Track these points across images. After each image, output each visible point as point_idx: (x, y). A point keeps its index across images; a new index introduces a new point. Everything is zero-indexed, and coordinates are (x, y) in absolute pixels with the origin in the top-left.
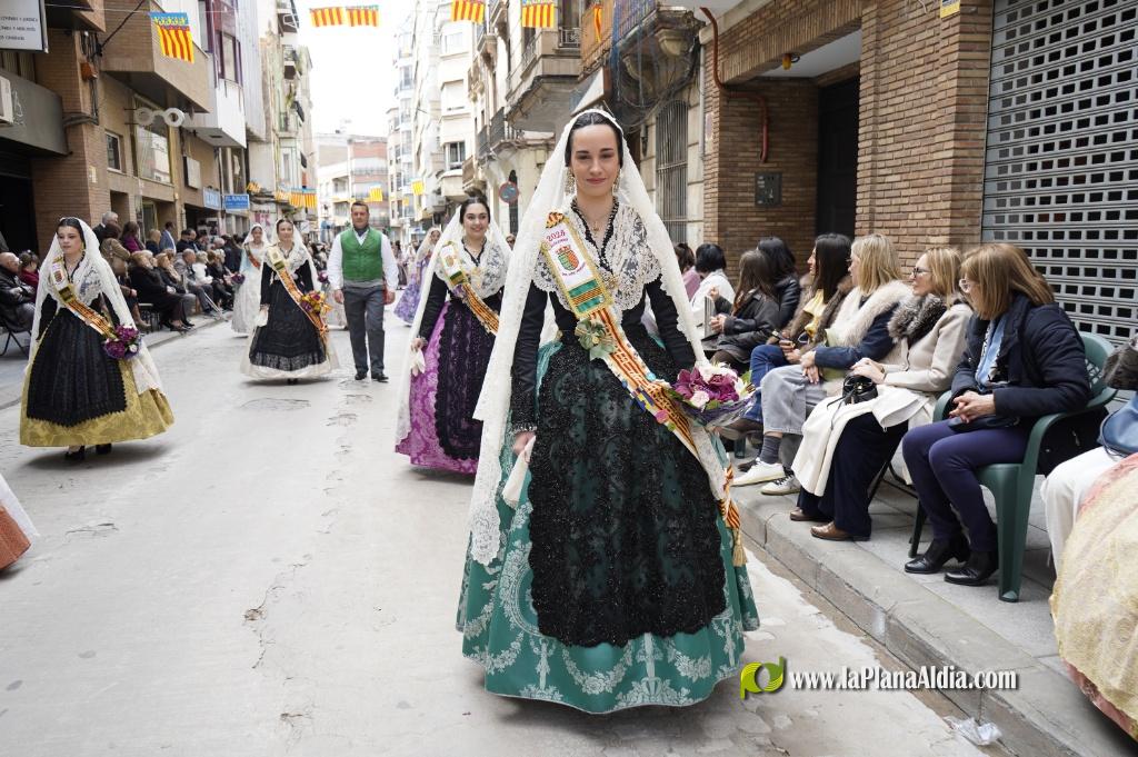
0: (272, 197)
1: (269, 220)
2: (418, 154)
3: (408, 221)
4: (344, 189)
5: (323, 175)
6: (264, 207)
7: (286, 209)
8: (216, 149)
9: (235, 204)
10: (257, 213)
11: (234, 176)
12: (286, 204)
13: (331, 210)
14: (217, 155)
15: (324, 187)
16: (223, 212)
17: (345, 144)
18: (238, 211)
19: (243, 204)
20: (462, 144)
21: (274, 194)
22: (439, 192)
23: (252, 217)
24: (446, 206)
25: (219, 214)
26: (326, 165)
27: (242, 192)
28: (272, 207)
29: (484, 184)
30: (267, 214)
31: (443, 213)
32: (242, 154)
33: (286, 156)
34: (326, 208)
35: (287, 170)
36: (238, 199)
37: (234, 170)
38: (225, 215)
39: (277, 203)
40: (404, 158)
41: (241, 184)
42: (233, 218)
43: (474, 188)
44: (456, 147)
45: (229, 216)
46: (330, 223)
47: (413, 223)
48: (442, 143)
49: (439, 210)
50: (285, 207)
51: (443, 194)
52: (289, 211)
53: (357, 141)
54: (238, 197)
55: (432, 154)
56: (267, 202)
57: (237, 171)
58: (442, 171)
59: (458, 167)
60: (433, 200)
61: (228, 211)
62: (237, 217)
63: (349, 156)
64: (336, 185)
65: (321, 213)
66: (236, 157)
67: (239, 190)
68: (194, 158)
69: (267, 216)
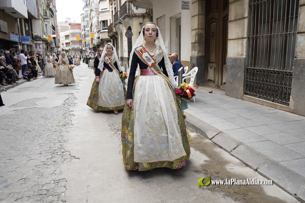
2: (91, 27)
3: (88, 48)
4: (68, 39)
5: (62, 35)
6: (38, 42)
10: (36, 44)
12: (46, 41)
13: (65, 45)
15: (62, 38)
17: (68, 25)
19: (28, 40)
20: (107, 21)
24: (101, 43)
25: (19, 43)
26: (63, 32)
28: (41, 42)
29: (116, 33)
31: (100, 45)
33: (46, 25)
34: (63, 44)
36: (26, 38)
38: (22, 44)
39: (43, 40)
40: (86, 29)
42: (26, 46)
43: (112, 35)
44: (104, 22)
46: (64, 49)
48: (99, 21)
49: (98, 44)
51: (100, 38)
53: (72, 24)
55: (96, 26)
58: (100, 31)
59: (106, 29)
60: (97, 41)
62: (28, 45)
63: (70, 29)
64: (66, 37)
65: (61, 46)
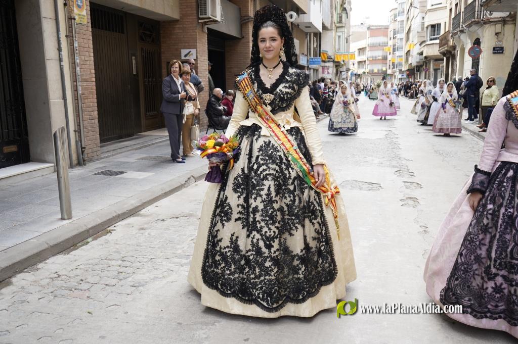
0: (332, 58)
1: (329, 71)
2: (408, 33)
3: (398, 71)
4: (364, 54)
5: (353, 48)
6: (327, 64)
7: (338, 65)
8: (306, 34)
9: (314, 63)
10: (323, 68)
11: (314, 48)
12: (338, 62)
13: (356, 65)
14: (307, 37)
16: (308, 67)
17: (365, 30)
18: (314, 66)
19: (318, 63)
20: (439, 25)
21: (333, 57)
22: (421, 54)
23: (320, 70)
24: (424, 62)
25: (306, 68)
26: (355, 42)
27: (316, 56)
28: (331, 64)
29: (454, 48)
30: (328, 68)
31: (422, 66)
32: (318, 35)
33: (339, 37)
34: (354, 65)
35: (339, 45)
36: (316, 60)
37: (314, 45)
38: (309, 69)
39: (334, 61)
40: (398, 36)
41: (316, 52)
42: (312, 70)
43: (447, 50)
44: (435, 27)
45: (310, 69)
47: (401, 72)
48: (425, 26)
49: (419, 64)
50: (337, 64)
51: (424, 55)
52: (339, 66)
53: (372, 28)
54: (315, 59)
55: (418, 32)
56: (328, 61)
57: (315, 46)
58: (424, 42)
59: (436, 39)
60: (416, 59)
61: (310, 66)
62: (314, 70)
65: (351, 67)
66: (315, 38)
67: (315, 55)
68: (297, 39)
69: (328, 69)
